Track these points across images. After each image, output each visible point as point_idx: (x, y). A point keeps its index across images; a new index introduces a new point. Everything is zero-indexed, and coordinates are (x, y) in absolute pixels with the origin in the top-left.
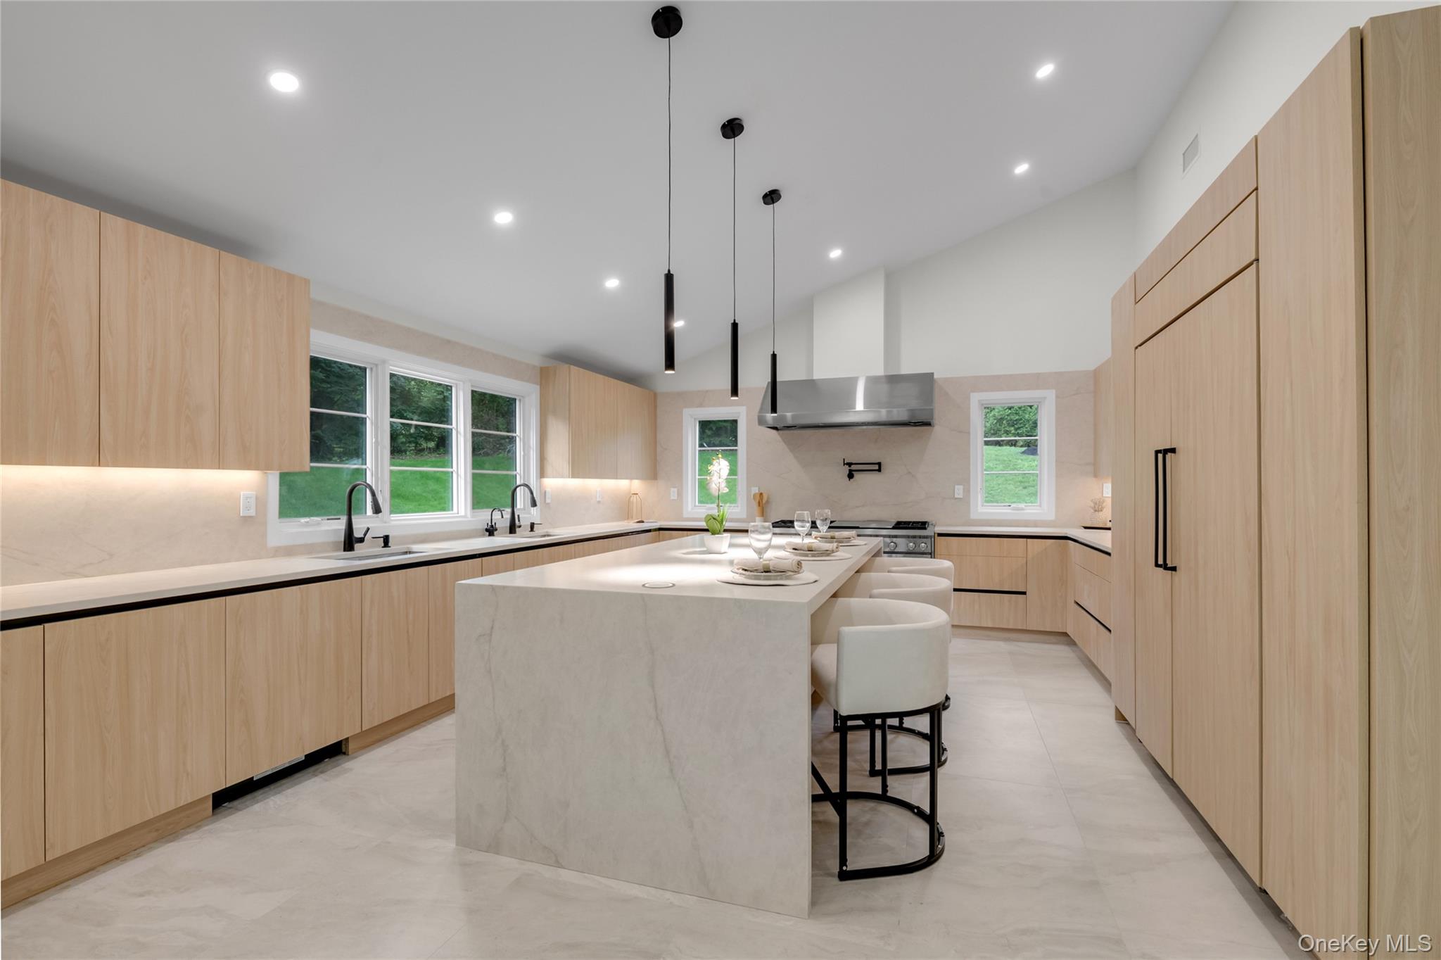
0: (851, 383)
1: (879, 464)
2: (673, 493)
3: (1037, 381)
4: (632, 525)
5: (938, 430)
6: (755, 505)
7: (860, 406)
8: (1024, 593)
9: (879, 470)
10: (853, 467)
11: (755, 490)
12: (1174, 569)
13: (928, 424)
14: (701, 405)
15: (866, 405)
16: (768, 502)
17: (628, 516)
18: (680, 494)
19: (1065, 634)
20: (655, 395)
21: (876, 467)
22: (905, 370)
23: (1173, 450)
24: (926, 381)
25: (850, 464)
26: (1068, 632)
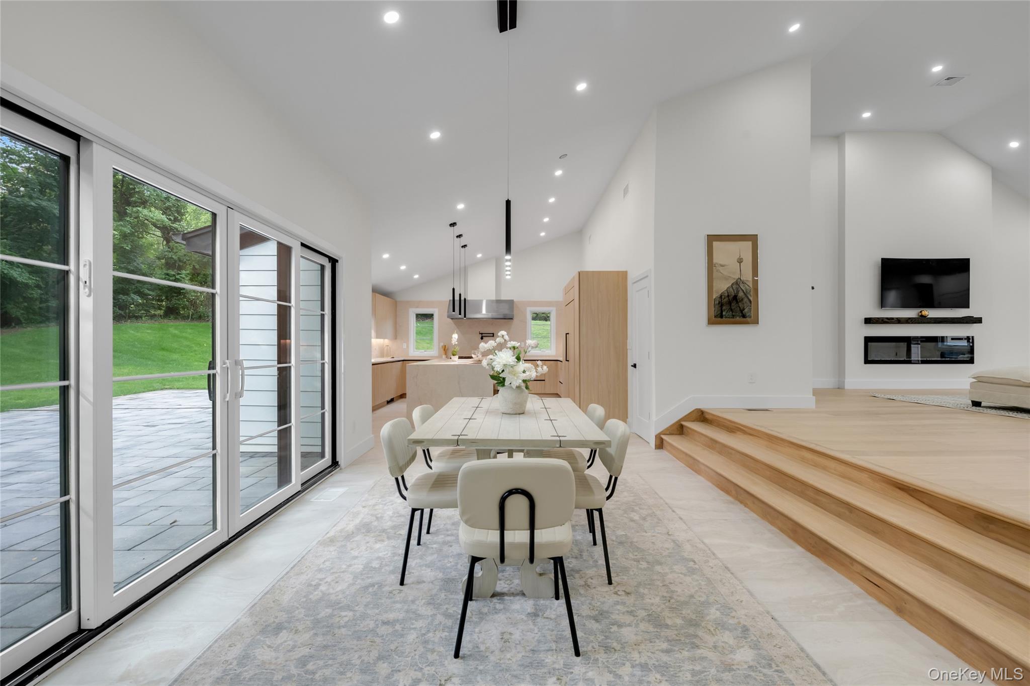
0: (480, 302)
1: (493, 334)
2: (405, 346)
3: (549, 304)
4: (389, 359)
5: (515, 320)
6: (442, 350)
7: (484, 311)
8: (544, 380)
9: (493, 336)
10: (483, 335)
11: (442, 344)
12: (568, 361)
13: (512, 319)
14: (417, 307)
15: (487, 312)
16: (448, 349)
17: (387, 356)
18: (408, 346)
19: (557, 394)
20: (396, 302)
21: (492, 335)
22: (503, 298)
23: (568, 334)
24: (511, 303)
25: (482, 334)
26: (558, 393)
